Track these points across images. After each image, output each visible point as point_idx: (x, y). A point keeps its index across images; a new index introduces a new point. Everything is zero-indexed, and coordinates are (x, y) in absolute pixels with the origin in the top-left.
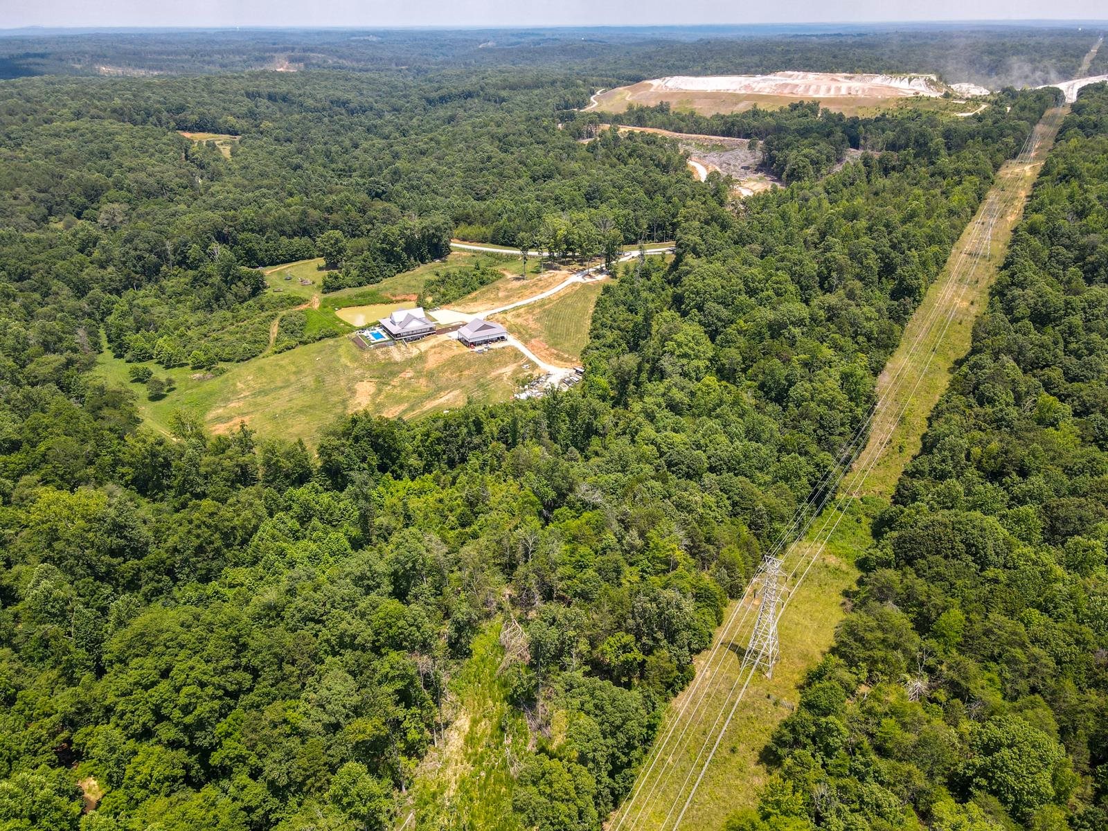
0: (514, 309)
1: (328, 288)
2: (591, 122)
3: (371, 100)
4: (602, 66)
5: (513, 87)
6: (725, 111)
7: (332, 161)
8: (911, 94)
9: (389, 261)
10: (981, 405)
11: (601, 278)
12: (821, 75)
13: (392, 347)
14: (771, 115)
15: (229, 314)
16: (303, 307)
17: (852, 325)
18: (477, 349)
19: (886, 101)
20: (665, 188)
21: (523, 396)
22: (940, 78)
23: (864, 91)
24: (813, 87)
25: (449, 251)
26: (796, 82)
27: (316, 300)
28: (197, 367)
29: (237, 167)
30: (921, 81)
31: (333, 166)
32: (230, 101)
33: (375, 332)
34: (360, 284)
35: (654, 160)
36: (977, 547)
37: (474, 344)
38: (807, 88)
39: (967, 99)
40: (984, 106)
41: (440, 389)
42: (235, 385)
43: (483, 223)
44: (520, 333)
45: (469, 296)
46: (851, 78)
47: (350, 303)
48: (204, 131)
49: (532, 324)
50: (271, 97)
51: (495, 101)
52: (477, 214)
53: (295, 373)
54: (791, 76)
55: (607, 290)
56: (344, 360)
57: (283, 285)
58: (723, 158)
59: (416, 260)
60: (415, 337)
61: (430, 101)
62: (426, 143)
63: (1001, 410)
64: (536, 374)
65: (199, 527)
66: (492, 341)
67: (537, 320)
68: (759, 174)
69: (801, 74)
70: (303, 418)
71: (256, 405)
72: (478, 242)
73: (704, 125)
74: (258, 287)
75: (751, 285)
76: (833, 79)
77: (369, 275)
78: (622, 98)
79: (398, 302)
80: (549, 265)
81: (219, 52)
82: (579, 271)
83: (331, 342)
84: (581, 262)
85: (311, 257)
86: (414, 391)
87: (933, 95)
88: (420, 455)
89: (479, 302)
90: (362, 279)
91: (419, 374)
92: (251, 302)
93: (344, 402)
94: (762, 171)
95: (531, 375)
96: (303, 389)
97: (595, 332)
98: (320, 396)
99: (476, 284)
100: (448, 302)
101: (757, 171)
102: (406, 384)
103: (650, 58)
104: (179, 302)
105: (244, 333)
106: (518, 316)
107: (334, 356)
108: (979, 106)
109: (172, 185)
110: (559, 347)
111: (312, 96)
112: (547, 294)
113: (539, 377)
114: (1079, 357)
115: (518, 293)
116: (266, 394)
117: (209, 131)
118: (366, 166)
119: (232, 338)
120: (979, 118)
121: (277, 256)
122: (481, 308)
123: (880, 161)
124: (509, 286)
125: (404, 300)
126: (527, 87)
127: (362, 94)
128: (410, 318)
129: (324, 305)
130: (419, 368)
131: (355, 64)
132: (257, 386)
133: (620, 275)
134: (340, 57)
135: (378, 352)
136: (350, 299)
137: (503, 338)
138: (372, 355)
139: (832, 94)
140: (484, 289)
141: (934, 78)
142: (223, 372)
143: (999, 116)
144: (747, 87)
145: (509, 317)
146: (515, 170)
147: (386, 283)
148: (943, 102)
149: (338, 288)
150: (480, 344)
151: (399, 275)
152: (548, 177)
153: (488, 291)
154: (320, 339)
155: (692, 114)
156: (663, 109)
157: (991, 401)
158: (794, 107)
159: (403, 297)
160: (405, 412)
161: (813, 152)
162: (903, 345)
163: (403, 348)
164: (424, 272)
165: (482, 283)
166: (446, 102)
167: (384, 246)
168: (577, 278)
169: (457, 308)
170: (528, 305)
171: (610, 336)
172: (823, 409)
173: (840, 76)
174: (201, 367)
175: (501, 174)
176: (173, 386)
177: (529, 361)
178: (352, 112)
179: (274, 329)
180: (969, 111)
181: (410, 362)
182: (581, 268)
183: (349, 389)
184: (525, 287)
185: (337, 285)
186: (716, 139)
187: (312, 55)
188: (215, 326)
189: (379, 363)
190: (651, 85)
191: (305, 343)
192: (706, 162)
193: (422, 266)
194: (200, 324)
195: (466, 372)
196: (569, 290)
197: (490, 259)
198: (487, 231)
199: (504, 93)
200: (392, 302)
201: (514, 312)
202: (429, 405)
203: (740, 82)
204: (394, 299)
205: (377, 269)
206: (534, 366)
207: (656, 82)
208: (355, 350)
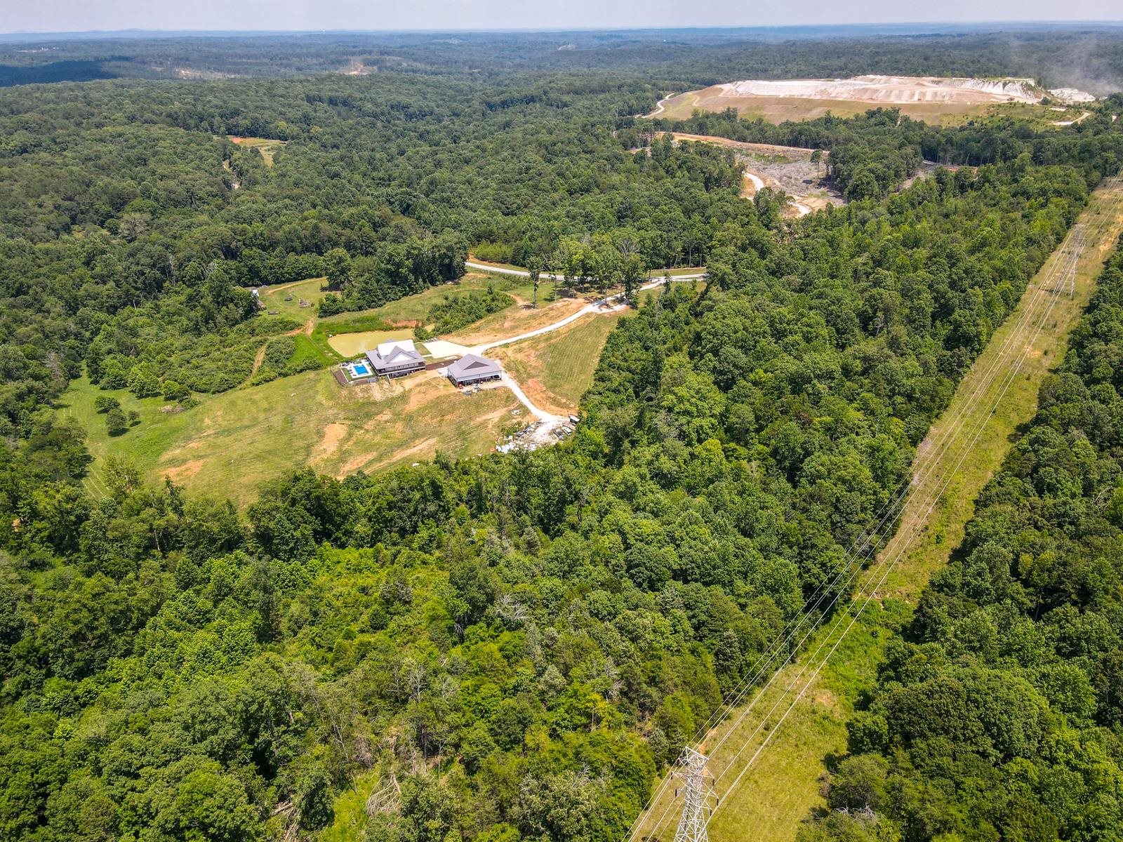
0: (517, 342)
1: (325, 312)
2: (646, 130)
3: (432, 104)
4: (678, 69)
5: (577, 92)
6: (796, 119)
7: (374, 169)
8: (1005, 100)
9: (394, 283)
10: (1040, 493)
11: (619, 308)
12: (906, 79)
13: (374, 384)
14: (845, 122)
15: (217, 338)
16: (295, 333)
17: (889, 383)
18: (466, 389)
19: (976, 108)
21: (505, 449)
22: (1039, 83)
23: (951, 96)
24: (896, 92)
25: (464, 271)
26: (877, 86)
27: (311, 324)
28: (170, 398)
29: (274, 174)
30: (1018, 86)
31: (375, 174)
32: (289, 105)
33: (360, 365)
34: (360, 308)
35: (704, 173)
36: (999, 729)
37: (464, 384)
38: (889, 93)
39: (1068, 106)
40: (1086, 114)
41: (416, 436)
42: (202, 421)
43: (507, 241)
44: (518, 371)
45: (473, 326)
46: (938, 83)
47: (347, 329)
48: (255, 137)
49: (533, 361)
50: (332, 102)
51: (558, 107)
52: (501, 231)
53: (266, 410)
54: (872, 80)
55: (623, 323)
56: (321, 398)
57: (280, 307)
58: (784, 171)
59: (424, 282)
60: (401, 373)
61: (491, 106)
62: (473, 151)
63: (1065, 503)
64: (525, 423)
65: (78, 611)
66: (484, 380)
67: (540, 356)
68: (822, 189)
69: (884, 78)
70: (259, 466)
71: (215, 446)
72: (498, 262)
73: (770, 133)
74: (251, 309)
75: (778, 326)
76: (919, 84)
77: (371, 299)
78: (693, 102)
79: (398, 328)
80: (565, 292)
81: (298, 56)
82: (596, 300)
83: (311, 375)
84: (601, 289)
85: (317, 276)
86: (387, 437)
87: (1029, 102)
88: (370, 520)
89: (482, 333)
90: (362, 302)
91: (397, 416)
92: (242, 326)
93: (308, 447)
94: (825, 185)
95: (519, 424)
96: (269, 430)
97: (600, 373)
98: (284, 439)
99: (483, 312)
100: (448, 332)
101: (820, 185)
102: (380, 428)
103: (730, 61)
104: (170, 323)
105: (227, 360)
106: (520, 350)
107: (311, 392)
108: (1081, 114)
109: (201, 194)
110: (557, 390)
111: (372, 100)
112: (558, 325)
113: (528, 426)
115: (526, 324)
116: (230, 434)
117: (260, 136)
118: (406, 175)
119: (213, 366)
120: (1079, 129)
121: (282, 274)
122: (482, 340)
123: (956, 178)
124: (518, 315)
125: (405, 327)
126: (592, 91)
127: (425, 98)
128: (397, 351)
129: (318, 331)
130: (398, 409)
131: (429, 68)
132: (224, 423)
133: (641, 305)
134: (416, 60)
135: (358, 389)
136: (347, 324)
137: (497, 377)
138: (350, 393)
139: (914, 100)
140: (491, 317)
141: (1032, 82)
142: (194, 404)
143: (1101, 127)
144: (822, 92)
145: (510, 352)
146: (552, 182)
147: (389, 307)
148: (1040, 110)
149: (337, 312)
150: (469, 383)
151: (404, 299)
152: (586, 190)
153: (494, 320)
154: (301, 371)
155: (760, 121)
156: (729, 116)
157: (1052, 489)
158: (871, 114)
159: (403, 324)
160: (371, 462)
161: (880, 166)
162: (956, 404)
163: (386, 386)
164: (433, 295)
165: (490, 311)
166: (508, 107)
167: (389, 266)
168: (592, 308)
169: (457, 339)
170: (533, 338)
171: (617, 378)
172: (840, 490)
173: (926, 80)
174: (174, 398)
175: (536, 187)
176: (137, 420)
177: (521, 406)
178: (410, 117)
179: (260, 356)
180: (1069, 120)
181: (390, 403)
182: (600, 296)
183: (318, 432)
184: (534, 317)
185: (334, 308)
186: (780, 149)
187: (388, 58)
188: (200, 351)
189: (356, 403)
190: (721, 90)
191: (285, 375)
192: (764, 174)
193: (432, 289)
194: (185, 348)
195: (449, 417)
196: (581, 322)
197: (508, 283)
198: (507, 250)
199: (566, 98)
200: (391, 329)
201: (516, 347)
202: (399, 455)
203: (816, 87)
204: (394, 325)
205: (379, 292)
206: (525, 412)
207: (727, 87)
208: (334, 386)
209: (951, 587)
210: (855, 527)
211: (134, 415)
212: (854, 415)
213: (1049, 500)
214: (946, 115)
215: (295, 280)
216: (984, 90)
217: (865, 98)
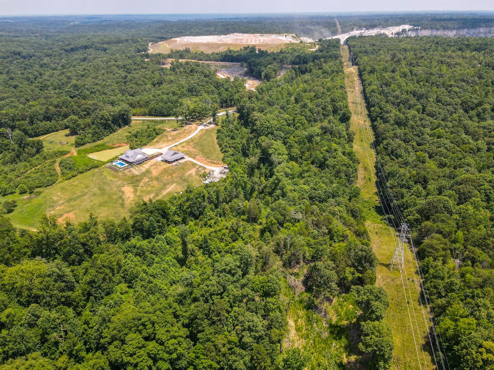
0: (180, 144)
1: (79, 144)
2: (163, 58)
5: (108, 43)
6: (216, 51)
7: (32, 82)
8: (288, 42)
9: (105, 128)
10: (397, 158)
11: (212, 126)
12: (249, 35)
13: (131, 169)
14: (237, 52)
15: (28, 164)
16: (68, 155)
18: (174, 164)
19: (280, 45)
20: (222, 85)
21: (207, 182)
22: (296, 35)
23: (270, 41)
24: (249, 40)
25: (130, 121)
26: (242, 38)
27: (74, 152)
28: (23, 193)
30: (290, 37)
34: (94, 141)
36: (448, 208)
37: (172, 162)
38: (247, 40)
39: (309, 43)
40: (317, 46)
41: (165, 185)
42: (52, 199)
43: (141, 107)
44: (189, 154)
45: (154, 141)
46: (262, 36)
47: (92, 151)
49: (192, 150)
51: (102, 50)
52: (136, 103)
53: (85, 188)
54: (237, 35)
55: (219, 131)
56: (109, 178)
57: (51, 146)
58: (229, 71)
59: (117, 127)
60: (140, 163)
61: (66, 51)
62: (82, 71)
63: (406, 159)
64: (207, 172)
65: (100, 268)
66: (179, 159)
67: (194, 147)
68: (247, 77)
69: (241, 34)
70: (103, 208)
71: (72, 206)
72: (142, 116)
73: (211, 57)
74: (39, 148)
76: (255, 36)
77: (97, 136)
78: (164, 47)
79: (117, 147)
80: (183, 123)
82: (201, 124)
83: (96, 170)
84: (200, 120)
85: (57, 131)
86: (153, 187)
87: (297, 42)
88: (178, 215)
89: (160, 143)
90: (95, 138)
91: (151, 179)
92: (38, 156)
93: (120, 197)
94: (248, 75)
95: (205, 172)
96: (95, 194)
97: (224, 150)
98: (106, 197)
99: (155, 135)
100: (145, 145)
102: (147, 185)
105: (42, 172)
106: (183, 147)
107: (103, 177)
110: (210, 158)
113: (210, 173)
114: (419, 137)
115: (179, 136)
116: (75, 200)
118: (55, 84)
119: (36, 175)
121: (39, 131)
124: (172, 134)
125: (120, 146)
126: (115, 43)
127: (24, 48)
129: (79, 152)
130: (149, 176)
132: (67, 197)
133: (220, 124)
135: (126, 171)
136: (91, 148)
137: (183, 158)
138: (123, 173)
139: (257, 42)
140: (159, 136)
141: (294, 35)
142: (40, 193)
144: (220, 40)
145: (179, 148)
146: (143, 81)
147: (106, 139)
148: (302, 45)
149: (84, 144)
150: (174, 161)
151: (111, 135)
152: (160, 83)
153: (162, 137)
154: (90, 169)
155: (202, 53)
156: (187, 51)
157: (400, 156)
158: (246, 48)
159: (118, 145)
160: (155, 196)
161: (273, 66)
163: (137, 168)
164: (122, 132)
165: (157, 134)
166: (75, 51)
167: (102, 121)
168: (202, 127)
169: (151, 147)
170: (185, 142)
172: (345, 168)
173: (258, 35)
174: (25, 192)
175: (136, 83)
176: (16, 204)
177: (200, 166)
178: (24, 57)
179: (58, 169)
180: (314, 48)
181: (144, 174)
182: (201, 123)
183: (120, 191)
184: (180, 134)
185: (82, 142)
186: (222, 63)
188: (22, 171)
189: (129, 177)
190: (176, 41)
191: (82, 173)
192: (222, 73)
193: (120, 129)
194: (13, 170)
195: (174, 175)
196: (201, 133)
197: (152, 123)
198: (147, 111)
199: (105, 46)
200: (114, 148)
201: (181, 145)
202: (165, 193)
203: (216, 38)
204: (114, 146)
205: (101, 133)
206: (204, 168)
207: (178, 39)
208: (112, 172)
209: (395, 186)
210: (353, 178)
211: (14, 202)
212: (334, 146)
213: (400, 159)
215: (46, 134)
216: (279, 38)
217: (238, 42)
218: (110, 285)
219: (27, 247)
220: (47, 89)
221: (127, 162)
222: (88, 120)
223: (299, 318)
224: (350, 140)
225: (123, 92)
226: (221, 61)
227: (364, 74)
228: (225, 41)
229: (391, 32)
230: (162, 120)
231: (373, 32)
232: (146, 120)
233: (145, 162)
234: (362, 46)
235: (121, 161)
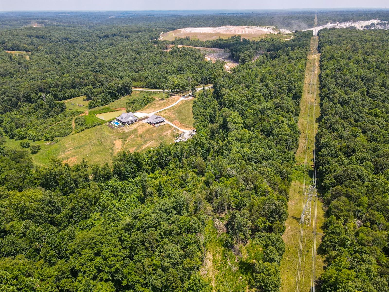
0: (164, 111)
1: (91, 107)
2: (167, 44)
3: (77, 37)
4: (158, 24)
5: (131, 32)
6: (210, 39)
7: (71, 60)
8: (269, 33)
9: (111, 96)
10: (334, 132)
11: (191, 98)
12: (238, 27)
13: (124, 127)
14: (226, 40)
15: (54, 119)
16: (82, 115)
18: (156, 125)
19: (262, 35)
20: (205, 66)
21: (178, 141)
22: (276, 28)
23: (253, 32)
24: (237, 31)
25: (132, 92)
26: (232, 29)
27: (87, 112)
28: (46, 140)
29: (34, 63)
30: (271, 29)
31: (72, 62)
32: (21, 39)
33: (115, 122)
34: (102, 105)
35: (194, 57)
36: (361, 176)
37: (154, 124)
38: (235, 31)
39: (286, 34)
40: (292, 37)
41: (146, 141)
42: (65, 145)
43: (141, 81)
44: (168, 119)
45: (145, 107)
46: (248, 28)
47: (100, 112)
48: (14, 50)
49: (172, 116)
50: (37, 37)
51: (125, 37)
52: (138, 78)
53: (88, 139)
54: (228, 27)
55: (195, 102)
56: (106, 133)
57: (71, 107)
58: (215, 55)
59: (121, 95)
60: (131, 123)
61: (100, 38)
62: (107, 53)
63: (341, 133)
64: (180, 133)
65: (80, 199)
66: (160, 122)
67: (173, 114)
69: (232, 26)
70: (98, 156)
71: (77, 152)
72: (141, 88)
73: (205, 44)
74: (63, 108)
76: (242, 28)
77: (105, 102)
78: (171, 36)
79: (118, 111)
80: (171, 94)
81: (8, 20)
82: (182, 96)
83: (99, 127)
84: (182, 93)
85: (79, 96)
86: (137, 142)
87: (276, 33)
88: (149, 165)
89: (150, 109)
90: (103, 103)
91: (137, 136)
92: (61, 114)
93: (111, 148)
94: (229, 59)
95: (178, 133)
96: (94, 145)
97: (196, 117)
98: (101, 147)
99: (146, 103)
100: (138, 110)
102: (133, 140)
103: (174, 21)
104: (31, 116)
105: (62, 126)
106: (166, 113)
107: (102, 132)
108: (291, 37)
109: (11, 71)
110: (184, 123)
111: (53, 36)
112: (174, 104)
113: (181, 134)
114: (357, 115)
115: (163, 105)
116: (80, 148)
117: (16, 50)
118: (86, 62)
119: (58, 128)
121: (66, 96)
122: (151, 111)
123: (270, 55)
124: (159, 103)
125: (120, 110)
126: (135, 32)
127: (72, 35)
128: (129, 116)
129: (90, 113)
130: (136, 134)
131: (64, 24)
132: (75, 145)
133: (197, 96)
134: (57, 22)
135: (119, 129)
136: (100, 111)
137: (163, 121)
138: (117, 131)
139: (243, 33)
140: (150, 104)
141: (274, 27)
142: (58, 141)
144: (214, 31)
145: (163, 113)
146: (147, 61)
147: (111, 104)
148: (279, 35)
149: (95, 107)
150: (156, 124)
151: (115, 101)
152: (159, 63)
153: (151, 105)
154: (94, 126)
155: (199, 40)
156: (187, 39)
157: (337, 130)
158: (233, 38)
159: (119, 109)
160: (136, 150)
161: (249, 52)
163: (128, 127)
164: (124, 99)
165: (148, 102)
166: (106, 38)
167: (110, 90)
168: (183, 99)
169: (142, 112)
170: (168, 109)
171: (201, 118)
172: (286, 137)
173: (245, 27)
174: (48, 140)
175: (142, 63)
176: (40, 148)
177: (175, 129)
178: (71, 42)
179: (73, 124)
180: (288, 38)
181: (132, 132)
182: (183, 95)
183: (112, 144)
184: (165, 103)
185: (93, 106)
186: (211, 49)
187: (46, 21)
188: (49, 124)
189: (121, 133)
190: (181, 31)
191: (89, 128)
192: (210, 56)
193: (123, 97)
194: (43, 123)
195: (154, 134)
196: (181, 103)
197: (147, 94)
198: (145, 84)
199: (128, 34)
200: (116, 111)
201: (164, 112)
202: (144, 147)
203: (212, 29)
205: (108, 99)
206: (178, 130)
207: (182, 30)
208: (110, 129)
209: (325, 155)
210: (292, 146)
211: (39, 146)
212: (282, 118)
213: (336, 133)
214: (254, 37)
215: (71, 98)
216: (261, 30)
217: (228, 33)
218: (87, 212)
219: (38, 179)
220: (80, 66)
221: (121, 122)
222: (100, 90)
223: (217, 253)
224: (297, 114)
225: (130, 69)
226: (212, 47)
227: (324, 60)
228: (218, 32)
229: (360, 25)
230: (155, 92)
231: (345, 25)
232: (143, 91)
233: (135, 123)
234: (330, 36)
235: (117, 121)
